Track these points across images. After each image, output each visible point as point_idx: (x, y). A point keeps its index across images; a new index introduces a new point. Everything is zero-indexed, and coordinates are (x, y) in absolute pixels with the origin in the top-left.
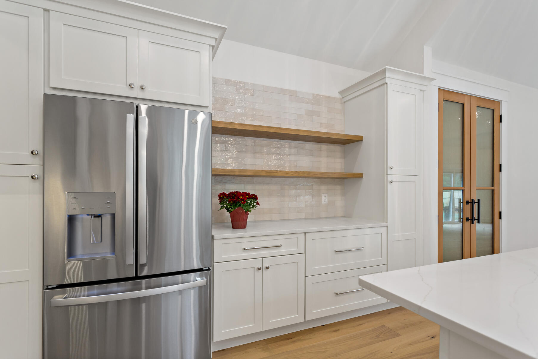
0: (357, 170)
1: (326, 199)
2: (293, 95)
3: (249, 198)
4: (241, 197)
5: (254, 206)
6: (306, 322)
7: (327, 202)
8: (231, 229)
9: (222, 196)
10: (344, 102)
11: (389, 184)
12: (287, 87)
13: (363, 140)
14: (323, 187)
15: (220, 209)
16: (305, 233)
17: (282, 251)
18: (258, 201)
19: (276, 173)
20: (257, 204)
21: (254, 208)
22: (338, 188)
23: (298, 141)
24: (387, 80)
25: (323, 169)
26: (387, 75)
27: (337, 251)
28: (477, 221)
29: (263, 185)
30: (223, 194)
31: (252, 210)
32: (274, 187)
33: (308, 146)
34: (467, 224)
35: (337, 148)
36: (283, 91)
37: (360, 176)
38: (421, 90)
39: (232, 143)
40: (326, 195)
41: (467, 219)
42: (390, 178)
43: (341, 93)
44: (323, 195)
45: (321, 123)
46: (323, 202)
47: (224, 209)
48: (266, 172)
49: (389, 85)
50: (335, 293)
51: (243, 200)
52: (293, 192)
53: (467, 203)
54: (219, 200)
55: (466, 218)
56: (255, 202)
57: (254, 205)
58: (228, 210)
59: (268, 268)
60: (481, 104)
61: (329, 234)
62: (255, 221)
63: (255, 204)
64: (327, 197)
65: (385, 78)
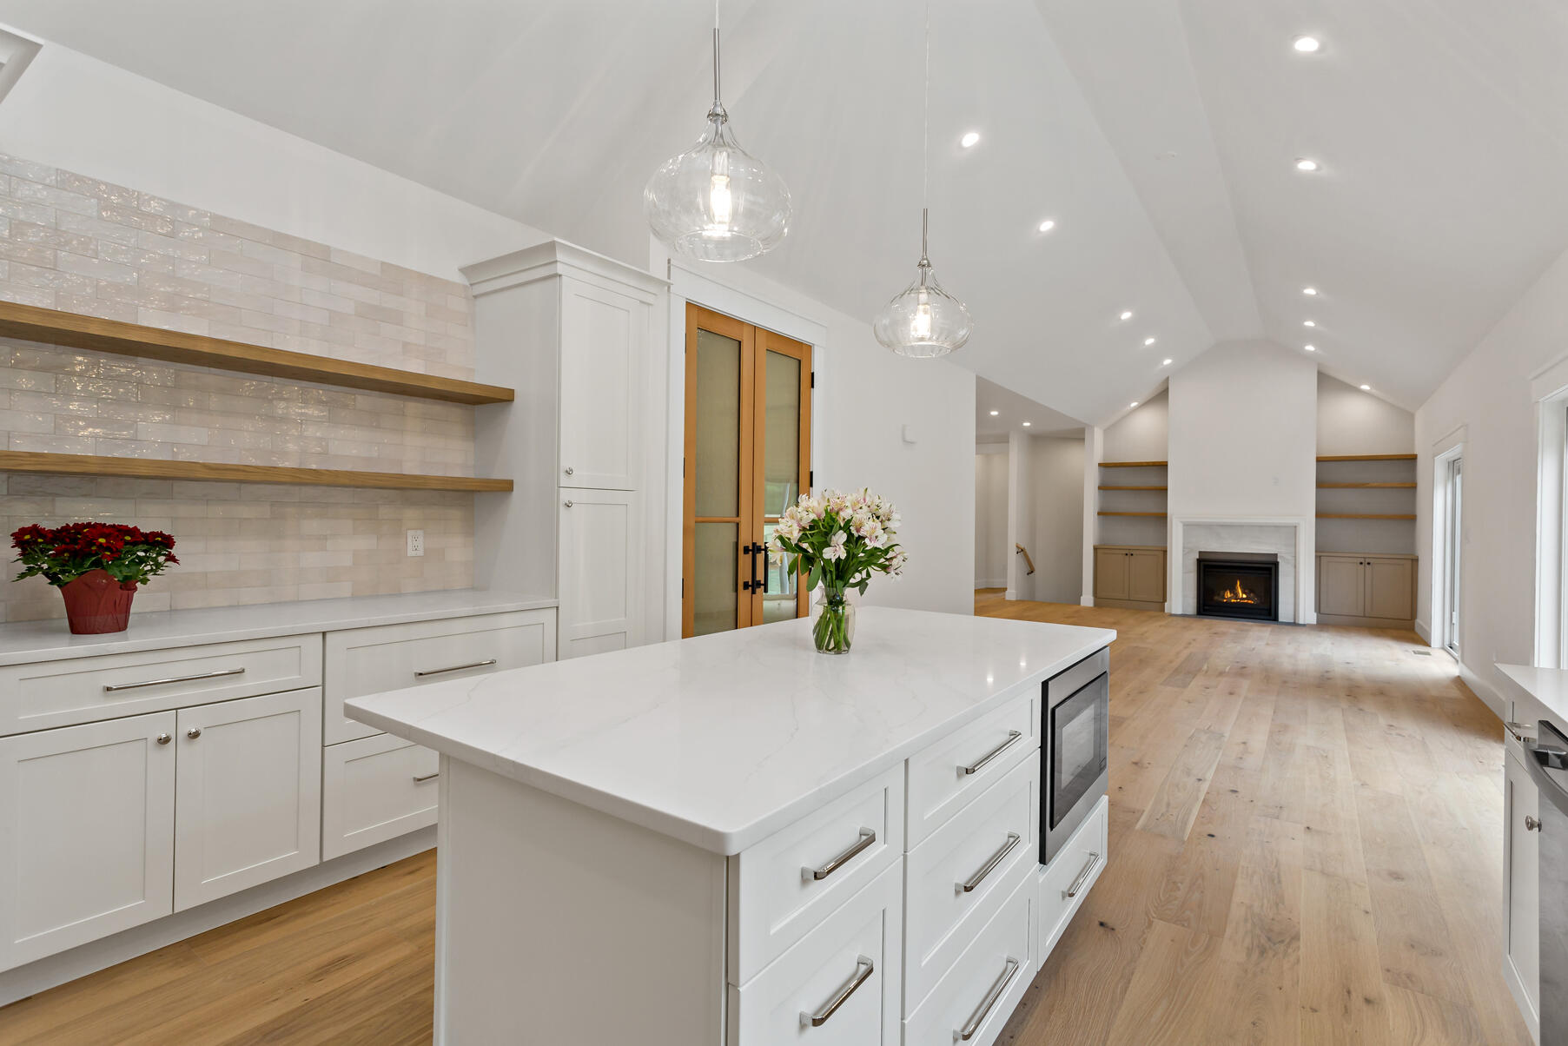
0: (498, 475)
1: (420, 543)
2: (318, 258)
3: (134, 543)
4: (102, 540)
5: (158, 565)
6: (324, 867)
7: (420, 553)
8: (69, 635)
9: (27, 537)
10: (475, 297)
11: (562, 509)
12: (295, 230)
13: (513, 400)
14: (410, 514)
15: (22, 576)
16: (324, 634)
17: (247, 685)
18: (173, 551)
19: (244, 471)
20: (166, 560)
21: (160, 572)
22: (456, 513)
23: (332, 384)
24: (560, 269)
25: (411, 468)
26: (560, 256)
27: (421, 674)
28: (763, 587)
29: (207, 505)
30: (35, 530)
31: (150, 576)
32: (245, 511)
33: (363, 400)
34: (745, 595)
35: (455, 412)
36: (281, 241)
37: (507, 487)
38: (642, 302)
39: (87, 370)
40: (420, 532)
41: (746, 586)
42: (565, 496)
43: (466, 271)
44: (410, 533)
45: (405, 344)
46: (411, 553)
47: (40, 576)
48: (206, 466)
49: (564, 278)
50: (414, 779)
51: (108, 549)
52: (312, 526)
53: (746, 550)
54: (18, 550)
55: (745, 583)
56: (164, 555)
57: (160, 563)
58: (54, 579)
59: (195, 735)
60: (775, 347)
61: (396, 633)
62: (176, 610)
63: (161, 559)
64: (421, 539)
65: (556, 261)
